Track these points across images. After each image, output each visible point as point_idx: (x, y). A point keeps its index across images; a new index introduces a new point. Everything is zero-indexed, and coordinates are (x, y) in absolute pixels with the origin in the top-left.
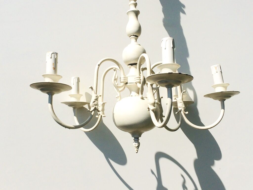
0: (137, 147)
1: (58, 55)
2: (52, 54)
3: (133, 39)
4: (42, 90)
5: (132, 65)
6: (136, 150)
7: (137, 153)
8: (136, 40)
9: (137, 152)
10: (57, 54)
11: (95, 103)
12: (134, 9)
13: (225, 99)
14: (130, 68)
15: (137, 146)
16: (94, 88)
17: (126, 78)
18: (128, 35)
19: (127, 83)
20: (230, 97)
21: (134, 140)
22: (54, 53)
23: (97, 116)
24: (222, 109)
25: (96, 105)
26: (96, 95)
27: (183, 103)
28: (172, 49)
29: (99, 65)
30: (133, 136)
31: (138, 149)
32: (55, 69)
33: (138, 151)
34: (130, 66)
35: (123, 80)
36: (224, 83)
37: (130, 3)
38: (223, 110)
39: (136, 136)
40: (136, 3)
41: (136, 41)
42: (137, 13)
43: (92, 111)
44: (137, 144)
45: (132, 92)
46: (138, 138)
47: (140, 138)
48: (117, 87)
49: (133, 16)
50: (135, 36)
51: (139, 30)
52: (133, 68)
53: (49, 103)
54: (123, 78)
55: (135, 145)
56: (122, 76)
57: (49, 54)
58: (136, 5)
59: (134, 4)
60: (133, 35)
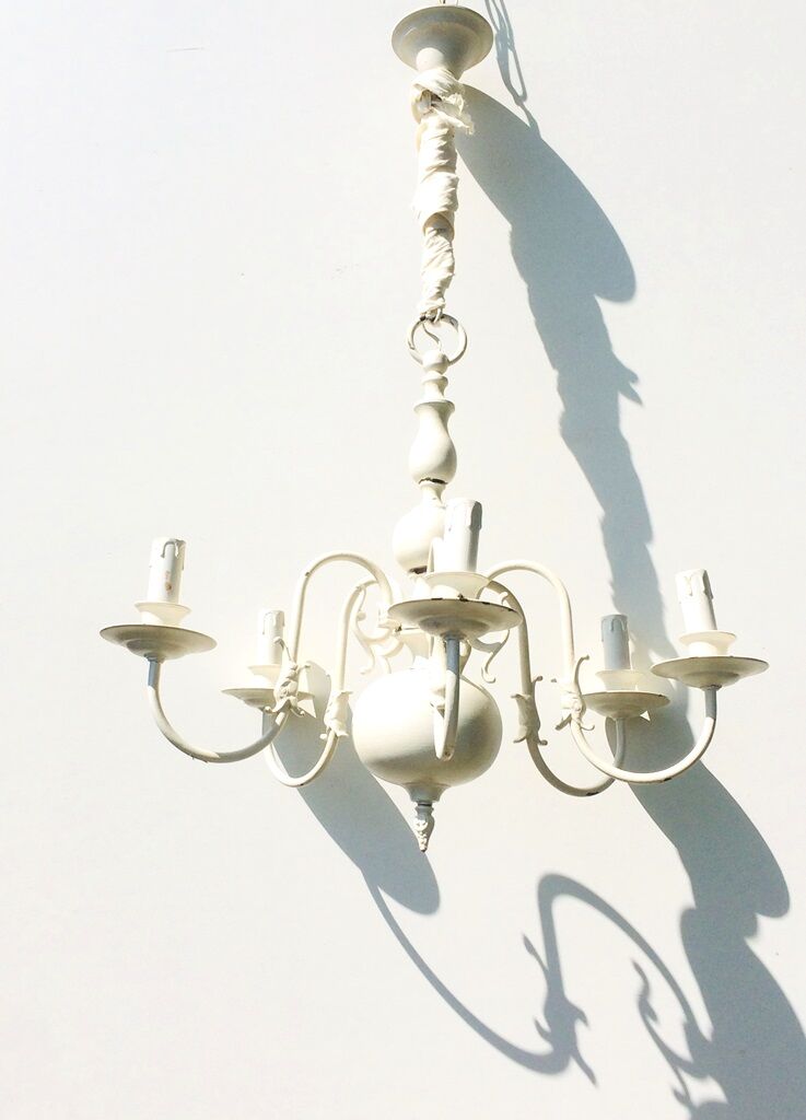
0: (424, 832)
1: (184, 547)
2: (167, 544)
3: (428, 490)
4: (132, 647)
5: (416, 571)
6: (422, 840)
7: (423, 851)
8: (439, 494)
10: (180, 543)
11: (288, 688)
12: (437, 397)
13: (719, 682)
14: (415, 580)
15: (423, 828)
18: (415, 478)
19: (400, 629)
21: (417, 809)
22: (172, 543)
24: (708, 715)
25: (289, 695)
26: (293, 664)
27: (575, 696)
29: (307, 574)
30: (413, 798)
31: (428, 837)
32: (171, 587)
34: (414, 574)
35: (386, 620)
36: (714, 629)
38: (709, 721)
39: (424, 798)
40: (445, 379)
41: (439, 496)
42: (444, 411)
43: (278, 713)
44: (424, 824)
46: (430, 805)
47: (434, 805)
48: (365, 642)
49: (430, 419)
50: (434, 481)
51: (449, 460)
53: (148, 685)
54: (387, 614)
55: (420, 825)
56: (385, 607)
57: (158, 544)
58: (442, 384)
59: (436, 381)
60: (428, 479)
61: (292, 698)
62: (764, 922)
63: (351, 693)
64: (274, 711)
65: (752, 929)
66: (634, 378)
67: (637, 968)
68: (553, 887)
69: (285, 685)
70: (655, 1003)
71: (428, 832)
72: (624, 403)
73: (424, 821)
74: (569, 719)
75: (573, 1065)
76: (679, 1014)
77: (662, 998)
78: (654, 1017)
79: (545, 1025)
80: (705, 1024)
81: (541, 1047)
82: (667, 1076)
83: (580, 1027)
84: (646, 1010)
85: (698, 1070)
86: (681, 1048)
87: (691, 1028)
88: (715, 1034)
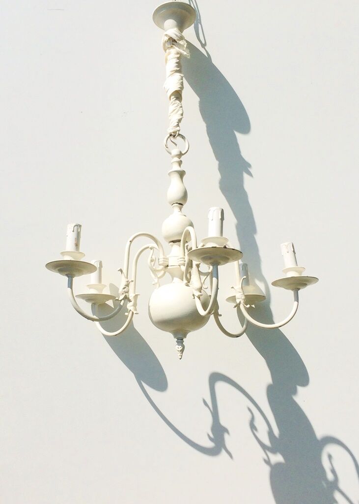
0: (180, 351)
1: (82, 228)
2: (75, 226)
3: (176, 209)
4: (61, 271)
5: (173, 242)
6: (180, 354)
9: (181, 358)
10: (80, 226)
11: (125, 290)
12: (178, 168)
13: (298, 287)
14: (172, 246)
15: (180, 349)
16: (125, 271)
17: (166, 259)
18: (170, 203)
19: (168, 266)
20: (305, 285)
21: (177, 341)
22: (77, 226)
23: (126, 314)
26: (126, 280)
27: (242, 294)
28: (220, 221)
29: (130, 241)
30: (175, 337)
31: (182, 353)
32: (77, 245)
33: (182, 356)
34: (172, 243)
35: (162, 262)
36: (297, 265)
37: (172, 161)
38: (296, 302)
39: (180, 336)
40: (181, 161)
41: (181, 210)
42: (182, 174)
43: (121, 301)
44: (180, 348)
45: (175, 278)
46: (182, 340)
47: (184, 340)
48: (154, 271)
49: (176, 178)
50: (179, 204)
51: (185, 196)
52: (175, 246)
53: (68, 287)
54: (162, 260)
56: (161, 257)
57: (70, 227)
58: (180, 163)
59: (177, 162)
60: (177, 203)
61: (127, 294)
62: (300, 389)
63: (139, 295)
64: (120, 299)
65: (295, 392)
66: (250, 166)
67: (250, 410)
68: (215, 378)
69: (124, 288)
70: (256, 424)
71: (182, 351)
72: (246, 176)
74: (240, 303)
75: (223, 451)
76: (266, 428)
77: (260, 422)
78: (256, 430)
79: (212, 436)
80: (276, 432)
81: (210, 444)
82: (261, 453)
83: (226, 436)
84: (253, 427)
85: (273, 450)
86: (267, 441)
87: (271, 433)
88: (280, 435)
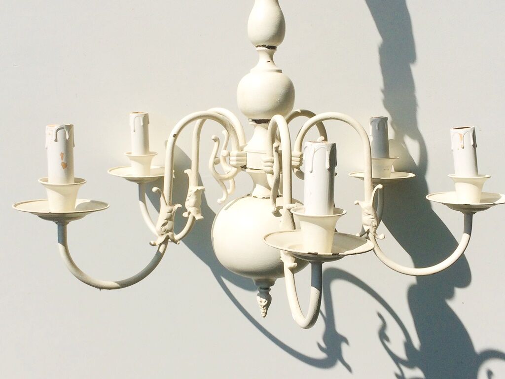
0: (264, 307)
1: (75, 130)
2: (58, 130)
3: (263, 57)
5: (258, 122)
6: (263, 311)
7: (264, 317)
8: (271, 57)
9: (265, 315)
10: (69, 128)
11: (167, 227)
14: (255, 127)
15: (264, 304)
16: (165, 192)
17: (242, 156)
18: (253, 43)
19: (245, 168)
22: (63, 128)
25: (168, 231)
27: (373, 217)
28: (328, 173)
29: (175, 136)
31: (267, 309)
32: (67, 165)
33: (266, 313)
34: (254, 123)
35: (236, 161)
39: (264, 286)
41: (272, 59)
43: (160, 245)
44: (264, 302)
45: (258, 186)
47: (270, 288)
50: (269, 47)
51: (280, 31)
52: (260, 129)
54: (235, 158)
55: (261, 302)
56: (234, 152)
57: (50, 131)
60: (263, 46)
61: (170, 233)
62: (458, 291)
64: (157, 243)
65: (451, 295)
67: (380, 316)
69: (164, 225)
70: (389, 333)
71: (267, 306)
73: (265, 300)
74: (368, 232)
75: (339, 364)
76: (402, 338)
77: (393, 331)
78: (388, 340)
79: (323, 345)
80: (416, 343)
81: (322, 355)
82: (393, 368)
83: (344, 346)
84: (383, 336)
85: (410, 364)
86: (402, 354)
87: (408, 345)
